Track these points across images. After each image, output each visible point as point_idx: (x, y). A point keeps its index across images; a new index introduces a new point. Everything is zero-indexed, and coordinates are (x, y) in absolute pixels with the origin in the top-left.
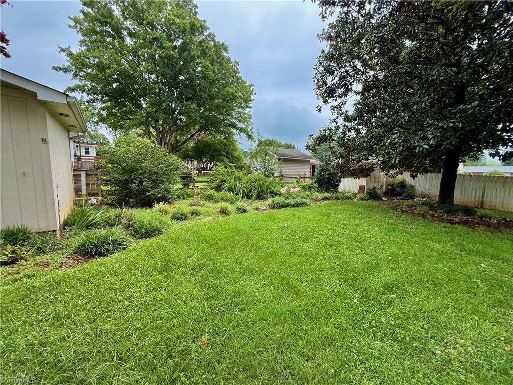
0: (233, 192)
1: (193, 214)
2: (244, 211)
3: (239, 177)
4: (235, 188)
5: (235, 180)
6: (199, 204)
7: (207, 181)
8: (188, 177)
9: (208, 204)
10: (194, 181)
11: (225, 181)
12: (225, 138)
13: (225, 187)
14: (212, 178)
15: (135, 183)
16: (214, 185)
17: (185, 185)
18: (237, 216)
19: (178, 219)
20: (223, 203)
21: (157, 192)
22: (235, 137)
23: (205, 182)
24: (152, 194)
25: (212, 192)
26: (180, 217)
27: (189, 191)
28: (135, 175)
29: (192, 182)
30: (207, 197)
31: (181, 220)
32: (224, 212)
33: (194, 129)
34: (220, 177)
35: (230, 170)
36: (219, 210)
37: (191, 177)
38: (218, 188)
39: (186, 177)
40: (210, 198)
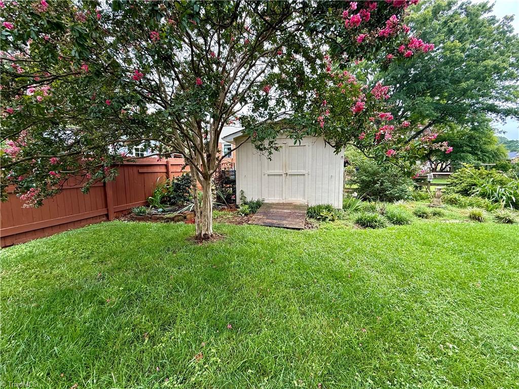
0: (489, 198)
1: (435, 214)
2: (510, 222)
3: (501, 181)
4: (492, 193)
5: (493, 184)
6: (440, 206)
7: (447, 185)
8: (423, 179)
9: (450, 207)
10: (429, 184)
11: (475, 185)
12: (474, 129)
13: (475, 192)
14: (455, 180)
15: (378, 183)
16: (459, 188)
17: (416, 187)
18: (497, 225)
19: (420, 216)
20: (475, 208)
21: (395, 191)
22: (492, 125)
23: (444, 185)
24: (391, 194)
25: (456, 196)
26: (422, 215)
27: (423, 194)
28: (378, 177)
29: (427, 184)
30: (449, 200)
31: (422, 218)
32: (476, 218)
33: (422, 124)
34: (468, 180)
35: (485, 172)
36: (468, 215)
37: (424, 180)
38: (465, 192)
39: (419, 179)
40: (453, 202)
